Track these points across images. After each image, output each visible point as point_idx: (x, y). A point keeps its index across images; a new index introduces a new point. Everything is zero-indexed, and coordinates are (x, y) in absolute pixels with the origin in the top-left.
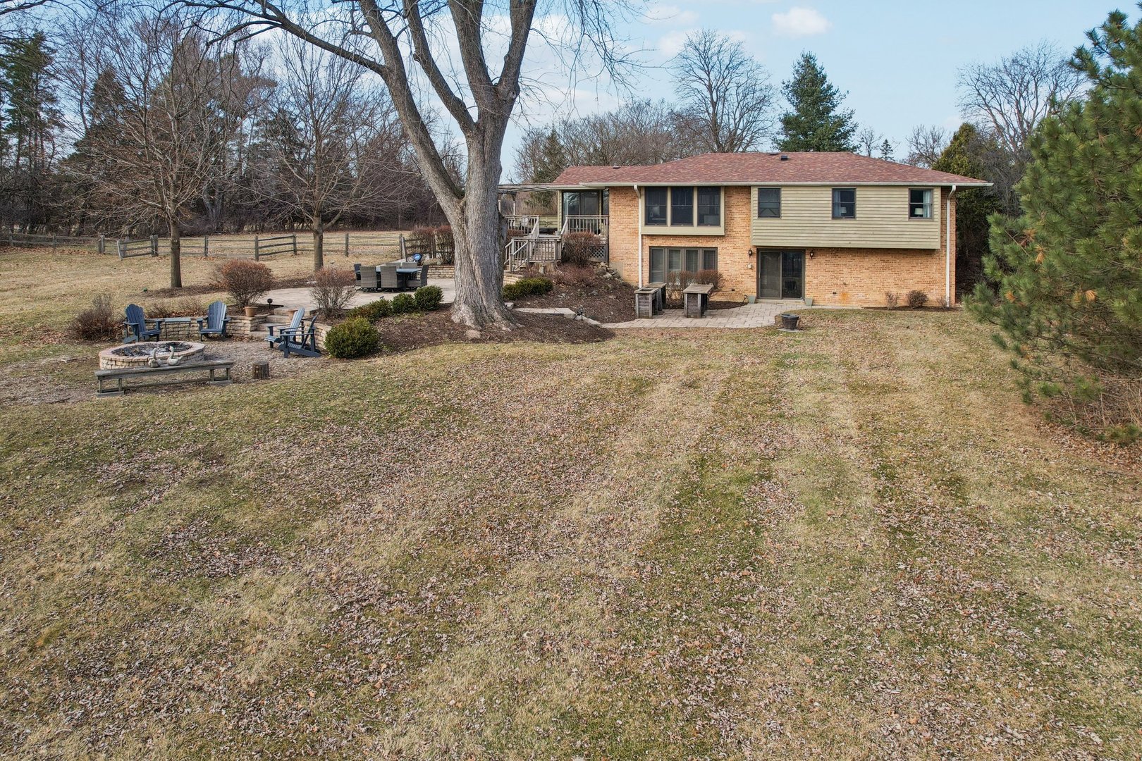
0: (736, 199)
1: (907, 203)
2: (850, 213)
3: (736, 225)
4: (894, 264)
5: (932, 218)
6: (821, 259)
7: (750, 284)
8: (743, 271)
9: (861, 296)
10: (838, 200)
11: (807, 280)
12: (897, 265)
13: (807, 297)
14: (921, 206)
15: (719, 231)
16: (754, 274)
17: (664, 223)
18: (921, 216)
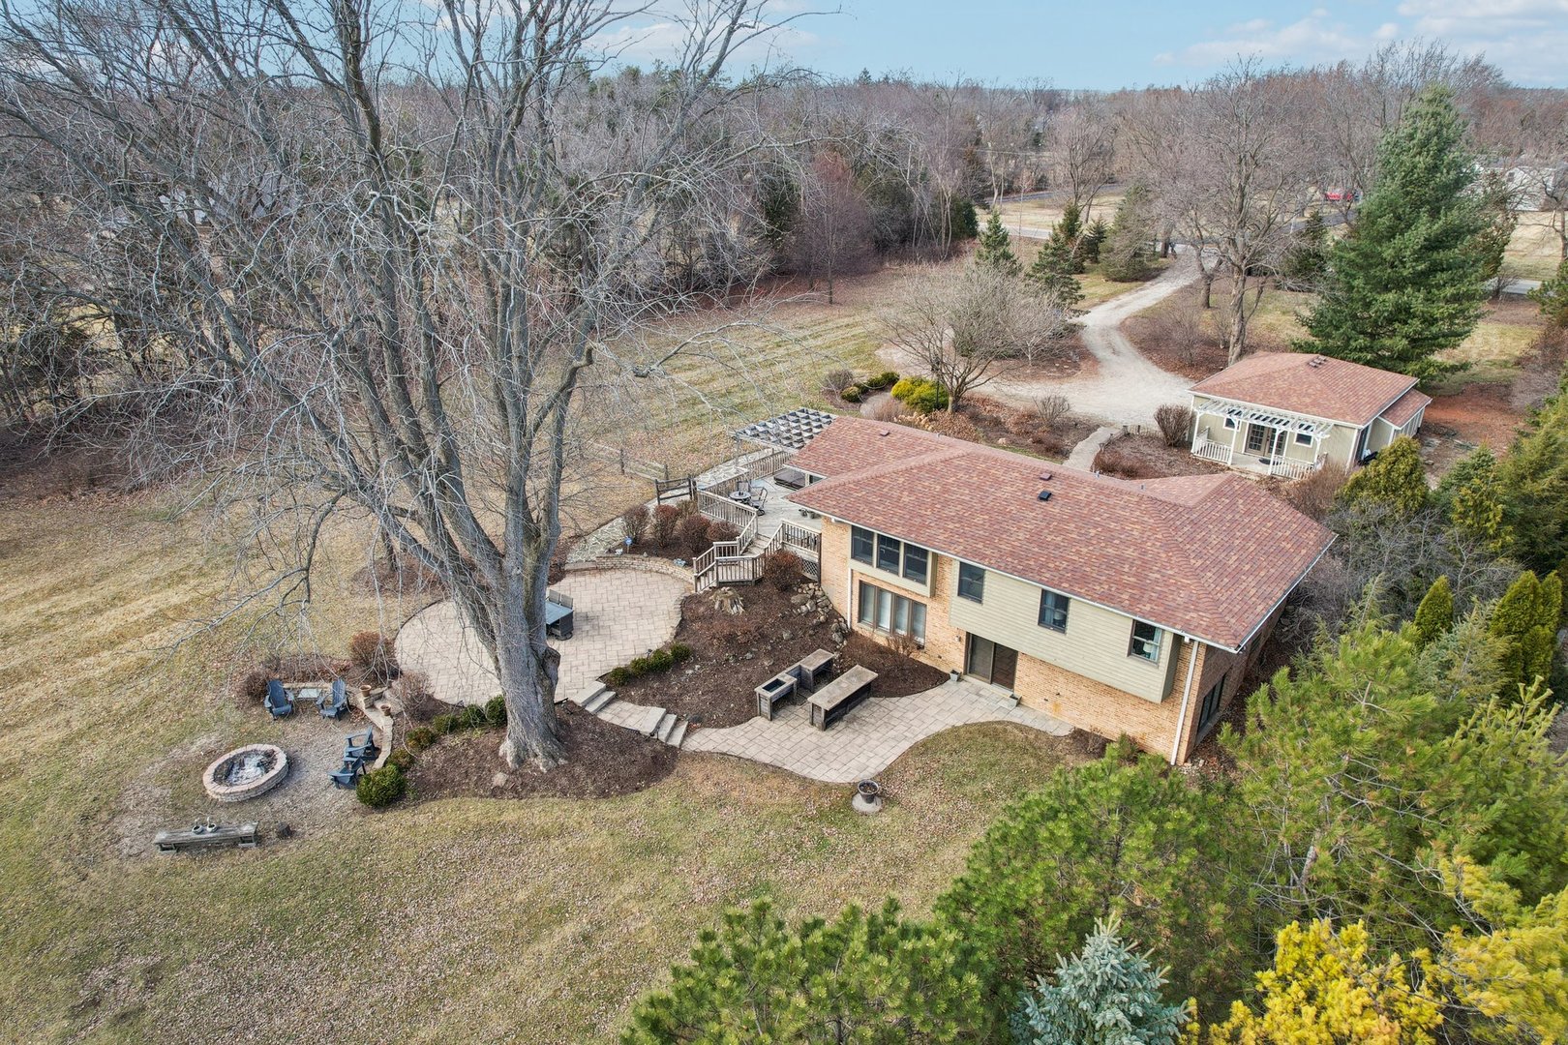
1: (1130, 635)
2: (1060, 625)
3: (941, 591)
5: (1158, 663)
7: (957, 659)
9: (1075, 714)
10: (1046, 604)
11: (1019, 676)
15: (925, 590)
16: (962, 647)
17: (870, 562)
18: (1149, 655)
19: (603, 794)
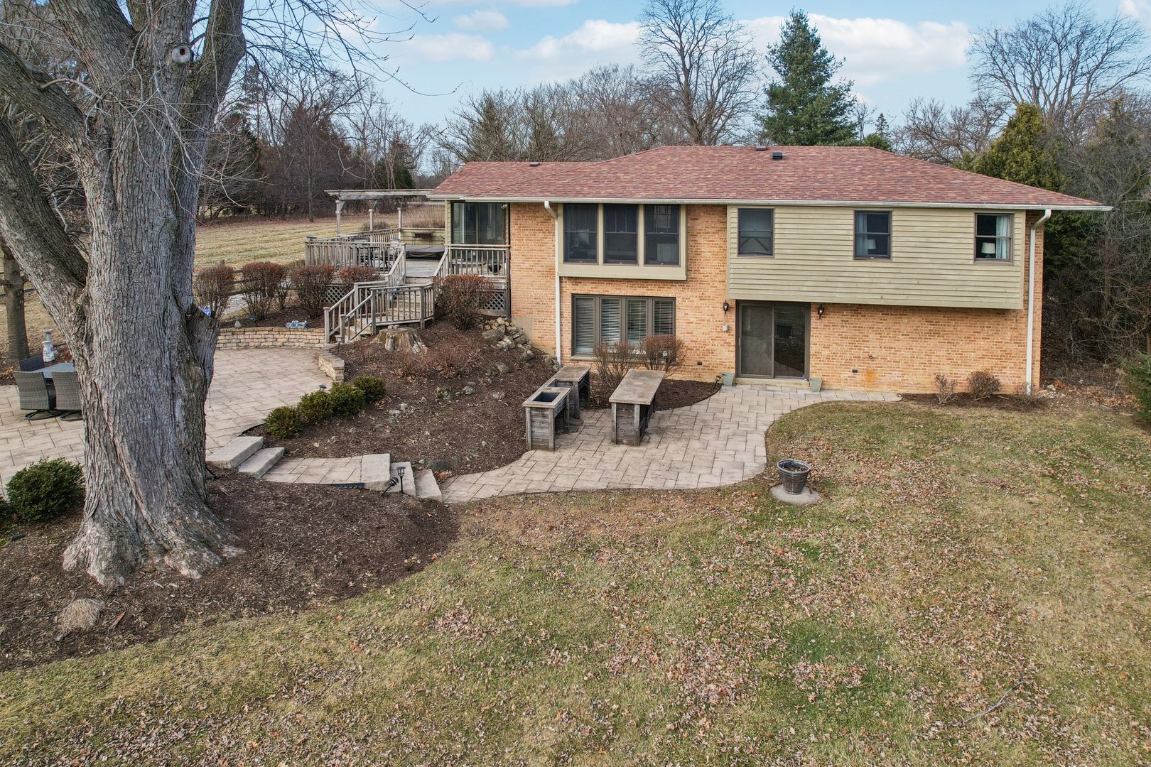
0: (704, 223)
1: (972, 236)
2: (882, 249)
3: (704, 263)
4: (947, 328)
5: (1010, 260)
6: (834, 319)
7: (725, 356)
8: (714, 335)
9: (895, 376)
10: (863, 229)
11: (813, 349)
12: (951, 328)
13: (812, 376)
14: (993, 241)
15: (678, 273)
16: (732, 340)
17: (593, 259)
18: (993, 256)
19: (345, 591)
